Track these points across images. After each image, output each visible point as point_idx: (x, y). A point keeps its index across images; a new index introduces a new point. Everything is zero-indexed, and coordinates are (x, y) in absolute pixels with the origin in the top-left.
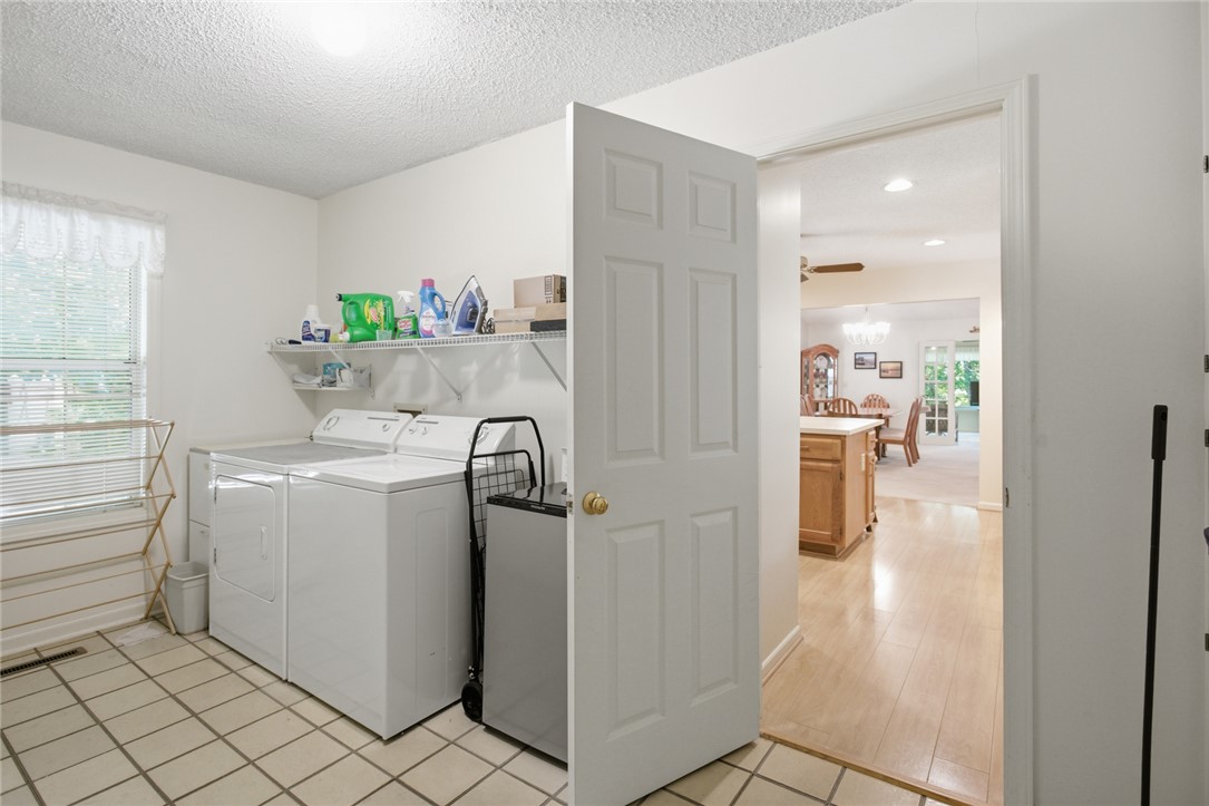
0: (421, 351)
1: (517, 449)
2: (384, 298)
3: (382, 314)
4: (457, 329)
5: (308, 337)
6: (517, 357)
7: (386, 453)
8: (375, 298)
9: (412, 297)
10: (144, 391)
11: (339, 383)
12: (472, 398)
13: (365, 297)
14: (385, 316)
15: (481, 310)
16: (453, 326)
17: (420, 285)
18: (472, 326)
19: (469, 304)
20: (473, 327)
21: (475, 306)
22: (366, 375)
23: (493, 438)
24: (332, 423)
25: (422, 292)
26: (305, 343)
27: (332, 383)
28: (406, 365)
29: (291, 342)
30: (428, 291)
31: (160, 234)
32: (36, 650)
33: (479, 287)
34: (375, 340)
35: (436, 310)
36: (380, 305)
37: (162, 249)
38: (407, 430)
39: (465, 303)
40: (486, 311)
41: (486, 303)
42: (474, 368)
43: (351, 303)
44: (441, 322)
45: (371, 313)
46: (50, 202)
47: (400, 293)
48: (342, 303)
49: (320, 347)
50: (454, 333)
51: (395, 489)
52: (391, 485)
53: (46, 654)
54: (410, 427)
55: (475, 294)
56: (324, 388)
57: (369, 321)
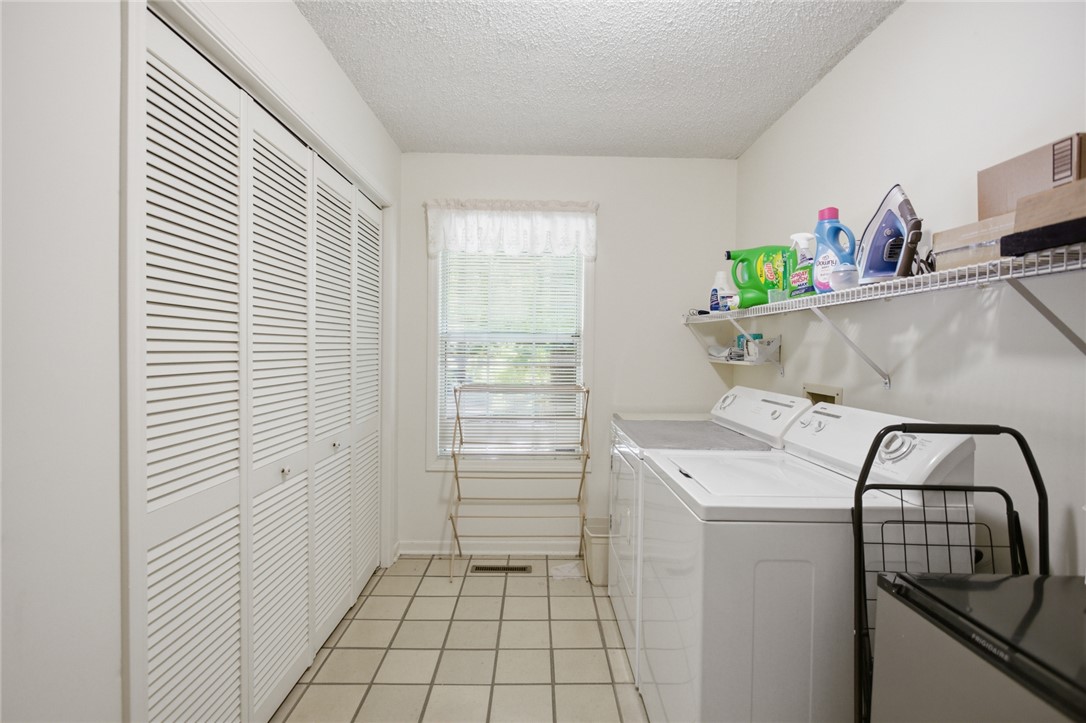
0: (818, 312)
1: (976, 484)
2: (784, 250)
3: (781, 269)
4: (866, 274)
5: (715, 307)
6: (991, 315)
7: (770, 448)
8: (770, 251)
9: (809, 240)
10: (582, 360)
11: (746, 358)
12: (908, 383)
13: (757, 251)
14: (785, 273)
15: (907, 237)
16: (861, 269)
17: (816, 219)
18: (891, 267)
19: (888, 232)
20: (894, 270)
21: (897, 235)
22: (774, 347)
23: (924, 457)
24: (728, 401)
25: (819, 230)
26: (713, 313)
27: (740, 357)
28: (819, 333)
29: (701, 313)
30: (827, 226)
31: (592, 221)
32: (509, 558)
33: (907, 202)
34: (767, 302)
35: (839, 251)
36: (778, 259)
37: (593, 235)
38: (798, 423)
39: (880, 231)
40: (917, 237)
41: (918, 225)
42: (911, 336)
43: (742, 261)
44: (842, 268)
45: (765, 270)
46: (517, 210)
47: (792, 237)
48: (731, 262)
49: (721, 317)
50: (861, 281)
51: (717, 517)
52: (709, 510)
53: (513, 564)
54: (804, 418)
55: (897, 213)
56: (731, 362)
57: (762, 280)
